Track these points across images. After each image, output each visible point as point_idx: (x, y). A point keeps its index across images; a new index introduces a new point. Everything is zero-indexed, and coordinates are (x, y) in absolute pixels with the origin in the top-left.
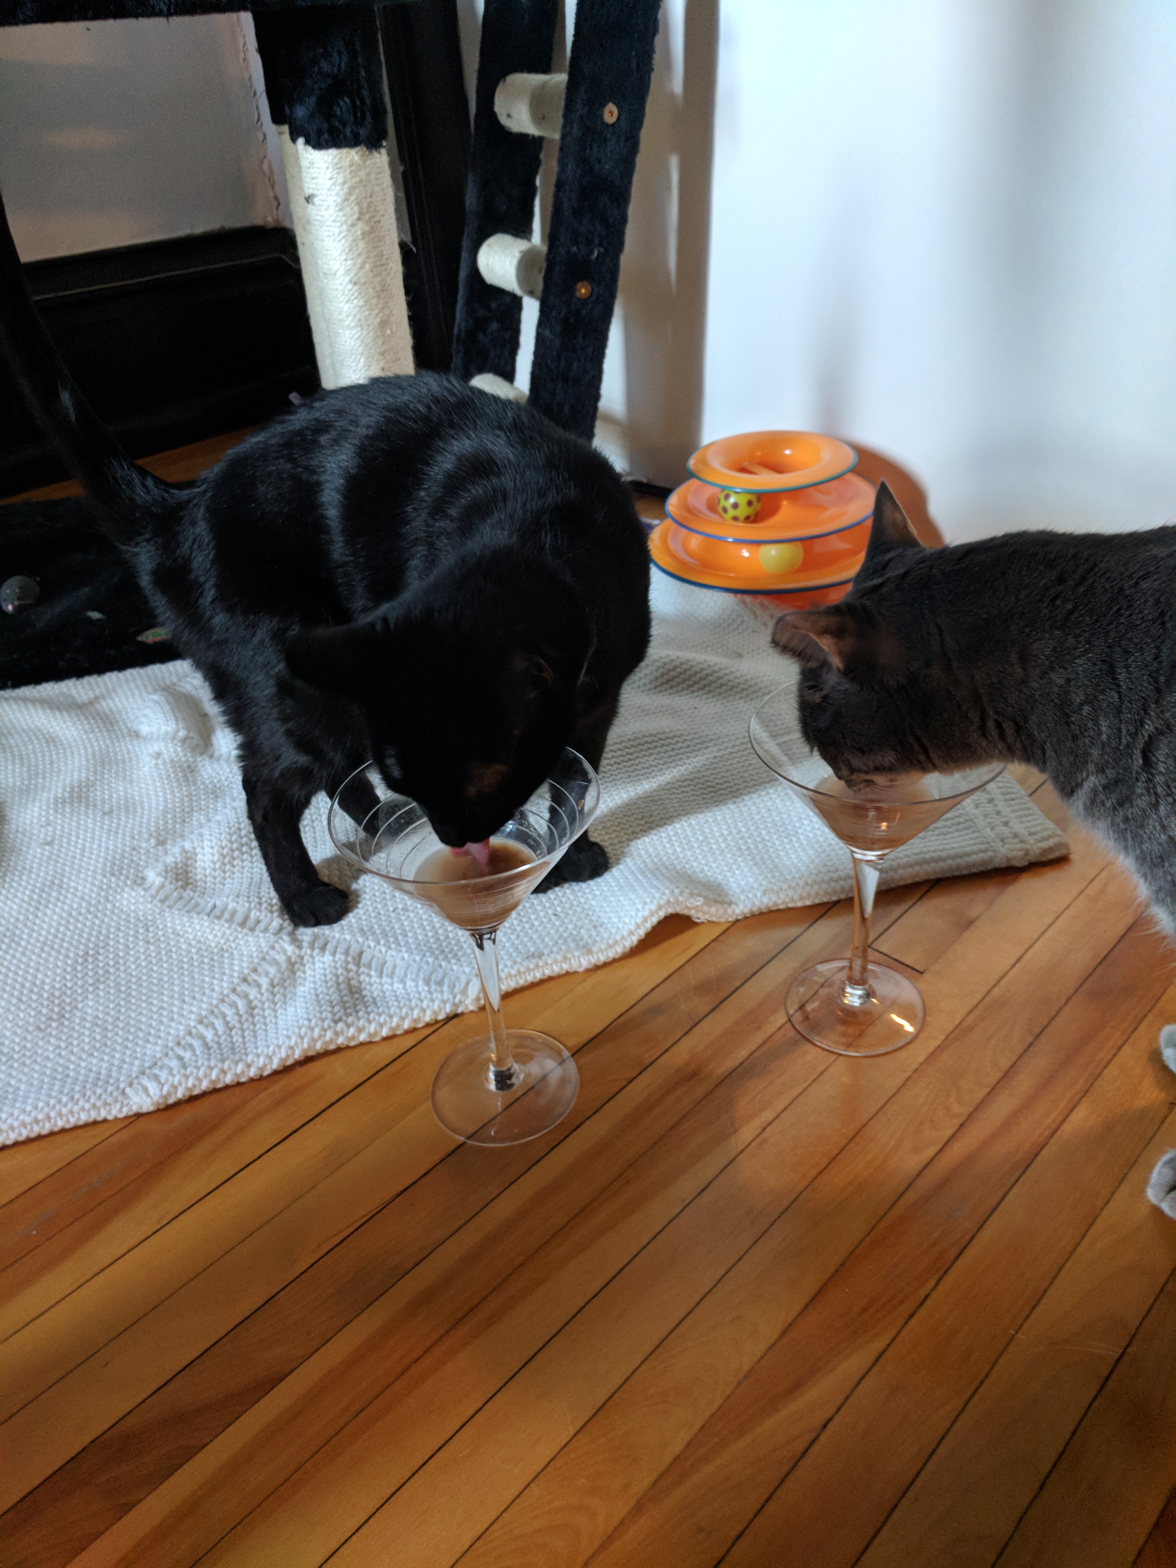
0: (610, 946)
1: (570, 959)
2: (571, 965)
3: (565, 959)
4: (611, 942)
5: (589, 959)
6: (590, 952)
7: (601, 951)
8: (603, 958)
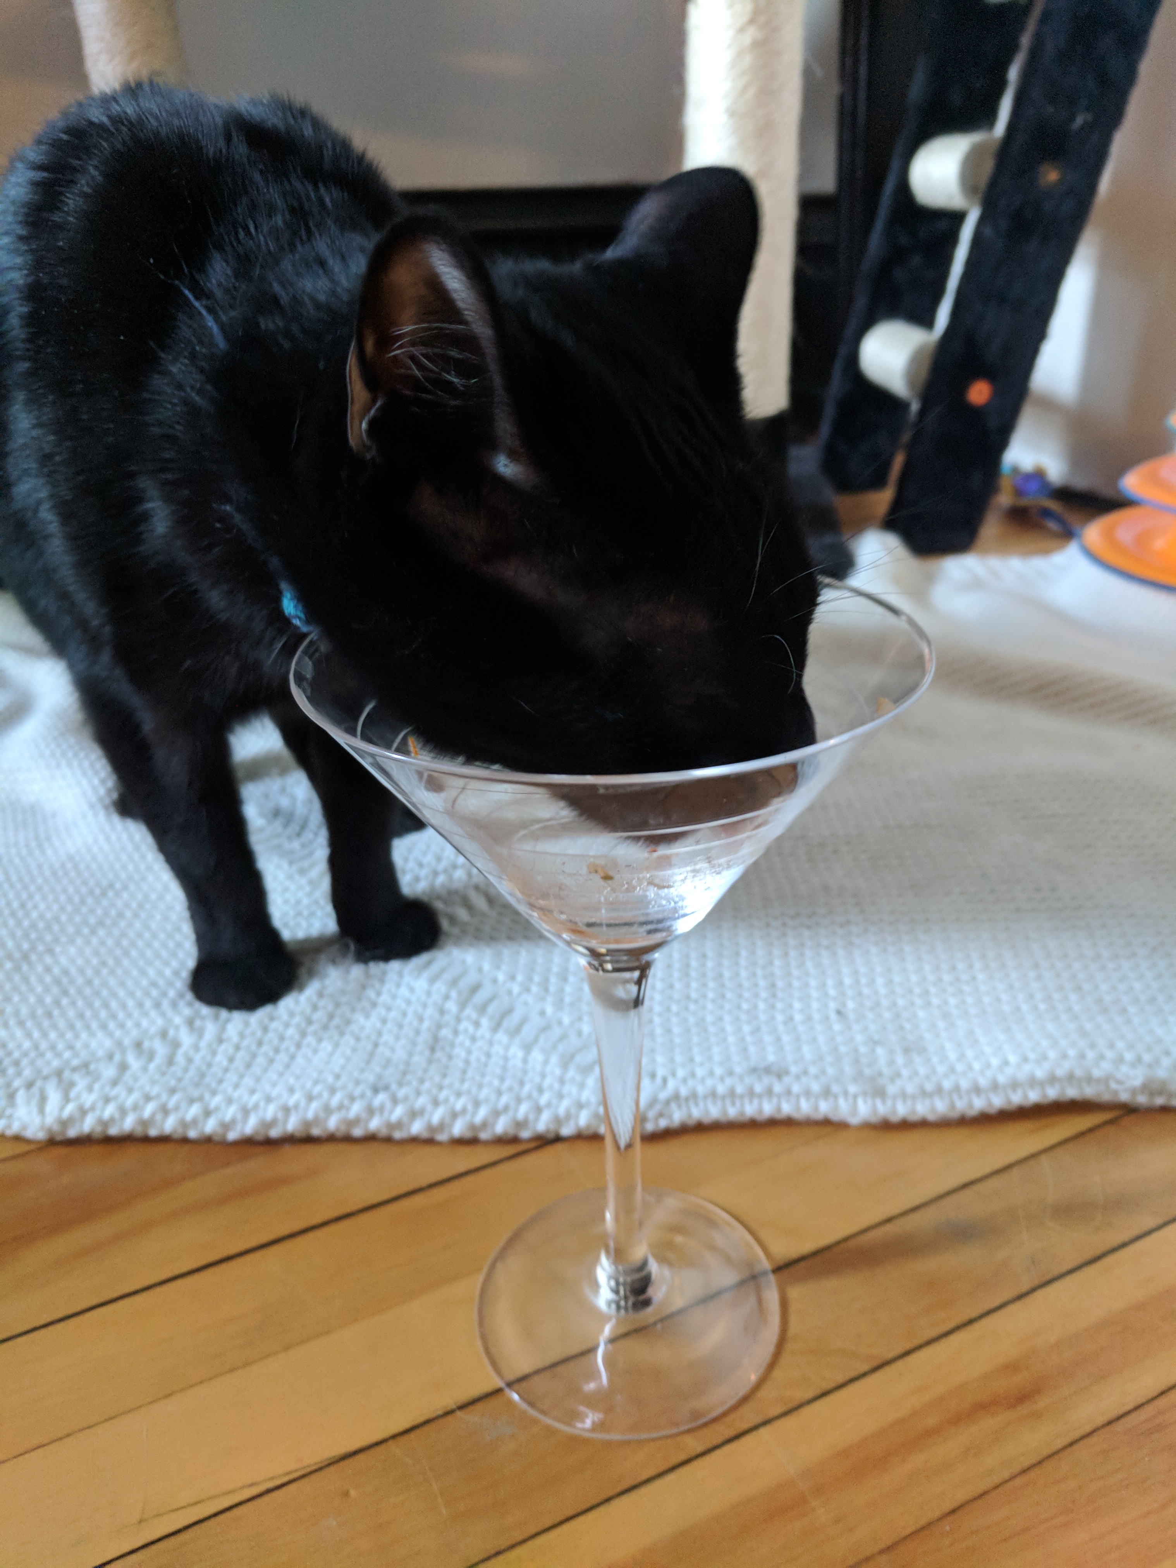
0: (924, 1094)
1: (836, 1097)
2: (836, 1107)
3: (827, 1093)
4: (929, 1087)
5: (874, 1105)
6: (880, 1093)
7: (904, 1095)
8: (901, 1111)
